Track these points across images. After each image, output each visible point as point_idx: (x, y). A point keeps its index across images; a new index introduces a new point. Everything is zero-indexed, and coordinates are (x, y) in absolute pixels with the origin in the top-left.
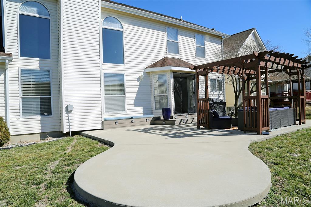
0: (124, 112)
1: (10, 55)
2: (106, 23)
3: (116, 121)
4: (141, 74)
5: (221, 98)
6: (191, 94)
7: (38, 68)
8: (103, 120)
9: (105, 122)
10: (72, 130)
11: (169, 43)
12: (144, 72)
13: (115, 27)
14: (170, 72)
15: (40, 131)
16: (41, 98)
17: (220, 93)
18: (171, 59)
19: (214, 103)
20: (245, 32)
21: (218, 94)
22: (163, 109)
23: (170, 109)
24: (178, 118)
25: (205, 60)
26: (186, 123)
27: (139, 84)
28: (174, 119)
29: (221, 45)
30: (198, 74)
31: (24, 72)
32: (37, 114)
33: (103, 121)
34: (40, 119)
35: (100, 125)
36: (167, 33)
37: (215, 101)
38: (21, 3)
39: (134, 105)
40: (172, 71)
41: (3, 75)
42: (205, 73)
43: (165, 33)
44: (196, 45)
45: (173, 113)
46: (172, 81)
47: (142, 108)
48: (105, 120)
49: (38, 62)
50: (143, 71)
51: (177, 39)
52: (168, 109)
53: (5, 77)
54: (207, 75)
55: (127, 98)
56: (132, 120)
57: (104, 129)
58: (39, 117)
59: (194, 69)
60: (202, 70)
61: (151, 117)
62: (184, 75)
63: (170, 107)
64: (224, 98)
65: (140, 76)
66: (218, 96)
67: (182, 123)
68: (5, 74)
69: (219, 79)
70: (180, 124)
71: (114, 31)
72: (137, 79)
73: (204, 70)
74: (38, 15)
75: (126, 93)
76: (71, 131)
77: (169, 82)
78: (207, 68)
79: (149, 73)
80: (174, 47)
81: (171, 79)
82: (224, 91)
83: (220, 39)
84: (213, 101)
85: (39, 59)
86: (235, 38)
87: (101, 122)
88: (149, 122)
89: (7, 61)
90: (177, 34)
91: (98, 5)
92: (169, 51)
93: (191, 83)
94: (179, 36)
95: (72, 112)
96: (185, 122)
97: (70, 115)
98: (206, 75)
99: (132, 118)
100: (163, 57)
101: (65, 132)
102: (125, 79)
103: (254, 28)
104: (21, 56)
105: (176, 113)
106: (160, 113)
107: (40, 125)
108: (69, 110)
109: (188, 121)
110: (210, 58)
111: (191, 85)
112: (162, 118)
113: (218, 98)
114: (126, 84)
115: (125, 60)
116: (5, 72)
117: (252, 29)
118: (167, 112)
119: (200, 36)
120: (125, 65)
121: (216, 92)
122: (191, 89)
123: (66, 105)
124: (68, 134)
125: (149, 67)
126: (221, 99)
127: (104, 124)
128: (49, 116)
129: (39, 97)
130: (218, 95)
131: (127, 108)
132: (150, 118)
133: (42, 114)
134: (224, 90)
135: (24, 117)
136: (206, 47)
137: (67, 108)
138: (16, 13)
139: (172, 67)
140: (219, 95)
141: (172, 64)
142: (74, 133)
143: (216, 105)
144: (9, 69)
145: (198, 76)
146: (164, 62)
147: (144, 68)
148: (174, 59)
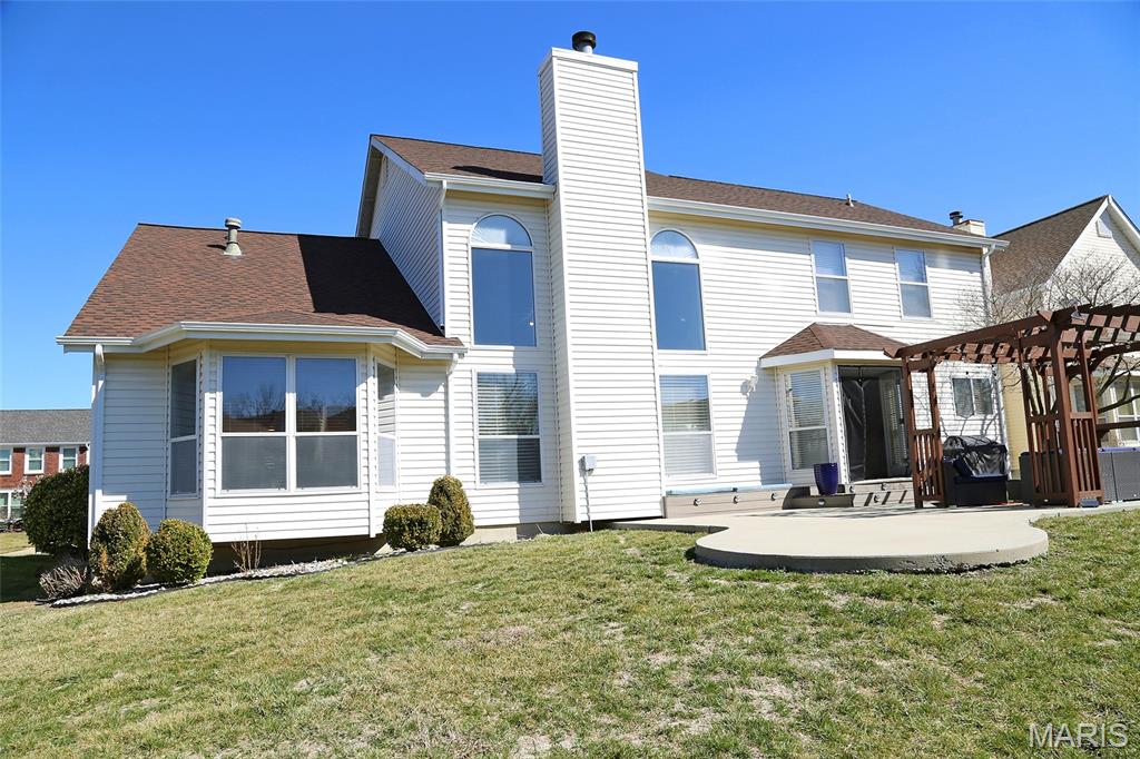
0: (712, 476)
1: (456, 342)
2: (658, 247)
3: (696, 497)
4: (750, 373)
5: (992, 435)
6: (895, 425)
7: (511, 370)
8: (664, 495)
9: (669, 499)
10: (595, 517)
11: (822, 284)
12: (757, 368)
13: (678, 255)
14: (829, 366)
15: (517, 521)
16: (518, 440)
17: (986, 419)
18: (828, 327)
19: (968, 449)
20: (1073, 213)
21: (981, 422)
22: (815, 467)
23: (836, 464)
24: (861, 489)
25: (931, 322)
26: (884, 503)
27: (746, 402)
28: (847, 492)
29: (979, 274)
30: (908, 369)
31: (484, 380)
32: (510, 479)
33: (664, 498)
34: (516, 491)
35: (658, 506)
36: (813, 256)
37: (970, 442)
38: (475, 224)
39: (736, 459)
40: (835, 361)
41: (441, 389)
42: (926, 364)
43: (808, 257)
44: (899, 282)
45: (844, 476)
46: (836, 388)
47: (757, 464)
48: (670, 494)
49: (511, 354)
50: (755, 364)
51: (843, 271)
52: (830, 465)
53: (446, 393)
54: (933, 369)
55: (717, 440)
56: (735, 494)
57: (668, 515)
58: (516, 485)
59: (897, 355)
60: (917, 358)
61: (784, 489)
62: (871, 372)
63: (835, 461)
64: (1002, 435)
65: (749, 379)
66: (981, 431)
67: (872, 504)
68: (446, 387)
69: (981, 376)
70: (866, 504)
71: (676, 266)
72: (742, 387)
73: (924, 356)
74: (508, 247)
75: (714, 426)
76: (592, 519)
77: (830, 392)
78: (931, 353)
79: (772, 370)
80: (836, 293)
81: (835, 384)
82: (999, 414)
83: (974, 255)
84: (963, 444)
85: (512, 348)
86: (1038, 233)
87: (660, 498)
88: (781, 503)
89: (456, 356)
90: (842, 256)
91: (640, 210)
92: (824, 305)
93: (891, 393)
94: (848, 261)
95: (594, 472)
96: (881, 500)
97: (590, 479)
98: (929, 370)
99: (735, 490)
100: (806, 325)
101: (579, 521)
102: (711, 389)
103: (1107, 196)
104: (476, 343)
105: (852, 479)
106: (807, 477)
107: (517, 506)
108: (587, 468)
109: (889, 499)
110: (945, 317)
111: (891, 399)
112: (814, 491)
113: (983, 435)
114: (712, 402)
115: (708, 339)
116: (447, 382)
117: (1099, 201)
118: (827, 474)
119: (910, 257)
120: (709, 351)
121: (973, 417)
122: (893, 411)
123: (581, 457)
124: (584, 526)
125: (770, 354)
126: (992, 438)
127: (668, 504)
128: (537, 484)
129: (516, 437)
130: (980, 427)
131: (719, 467)
132: (782, 491)
133: (521, 479)
134: (998, 409)
135: (483, 486)
136: (930, 283)
137: (582, 462)
138: (465, 247)
139: (836, 352)
140: (985, 427)
141: (835, 342)
142: (601, 525)
143: (974, 453)
144: (455, 374)
145: (909, 373)
146: (810, 338)
147: (757, 358)
148: (837, 328)
